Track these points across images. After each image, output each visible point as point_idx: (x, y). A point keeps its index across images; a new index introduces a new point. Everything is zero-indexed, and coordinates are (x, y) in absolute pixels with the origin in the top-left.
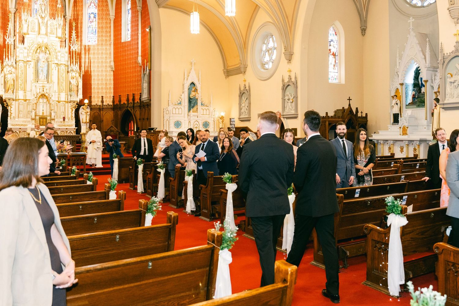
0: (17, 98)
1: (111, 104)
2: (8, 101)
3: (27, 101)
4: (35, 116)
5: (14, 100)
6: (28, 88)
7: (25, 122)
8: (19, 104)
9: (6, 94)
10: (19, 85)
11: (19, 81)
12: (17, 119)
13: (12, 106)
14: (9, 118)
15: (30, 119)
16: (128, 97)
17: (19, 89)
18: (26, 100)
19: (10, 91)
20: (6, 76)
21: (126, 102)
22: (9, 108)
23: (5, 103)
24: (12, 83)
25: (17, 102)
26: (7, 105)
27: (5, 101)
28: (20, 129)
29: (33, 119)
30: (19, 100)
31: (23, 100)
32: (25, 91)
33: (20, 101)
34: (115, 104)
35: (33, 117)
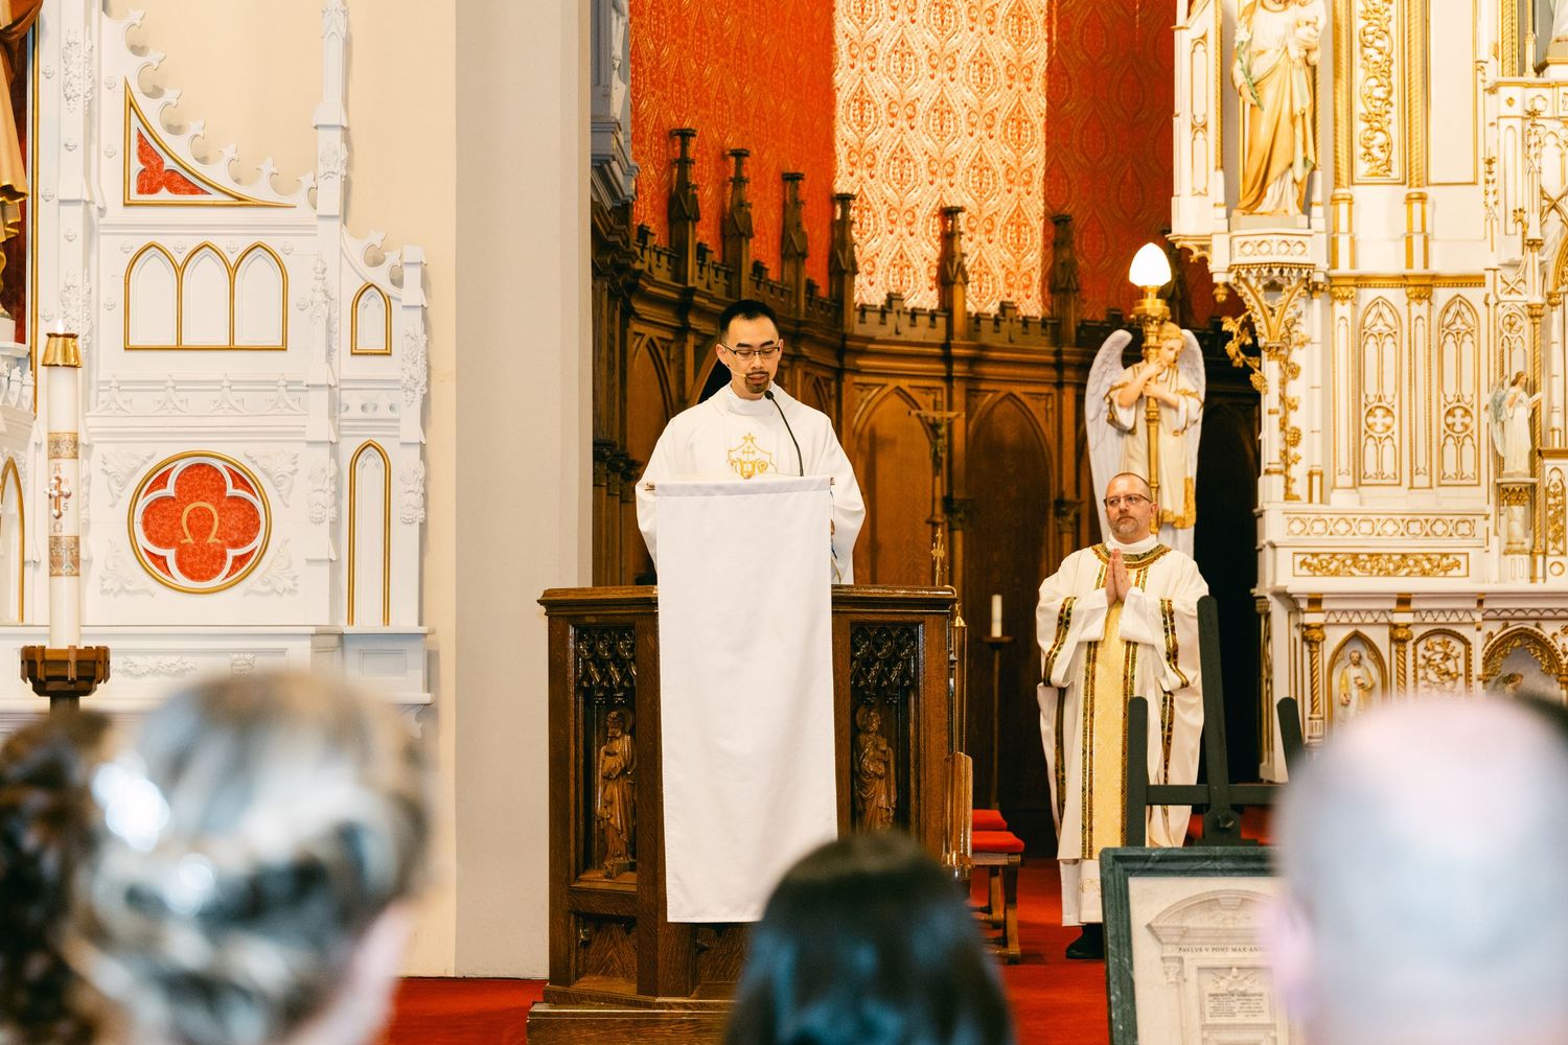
0: (1344, 268)
2: (1255, 300)
3: (1442, 295)
4: (1537, 454)
5: (1312, 289)
6: (1448, 156)
7: (1429, 522)
8: (1361, 333)
9: (1247, 225)
10: (1360, 127)
11: (1359, 74)
12: (1341, 500)
13: (1298, 356)
14: (1269, 490)
15: (1480, 498)
17: (1362, 168)
18: (1422, 286)
19: (1283, 194)
20: (1241, 35)
22: (1269, 373)
23: (1230, 325)
24: (1303, 102)
25: (1342, 310)
26: (1253, 350)
27: (1235, 305)
28: (1404, 601)
29: (1506, 494)
30: (1362, 281)
31: (1402, 280)
32: (1416, 184)
33: (1368, 295)
35: (1518, 467)
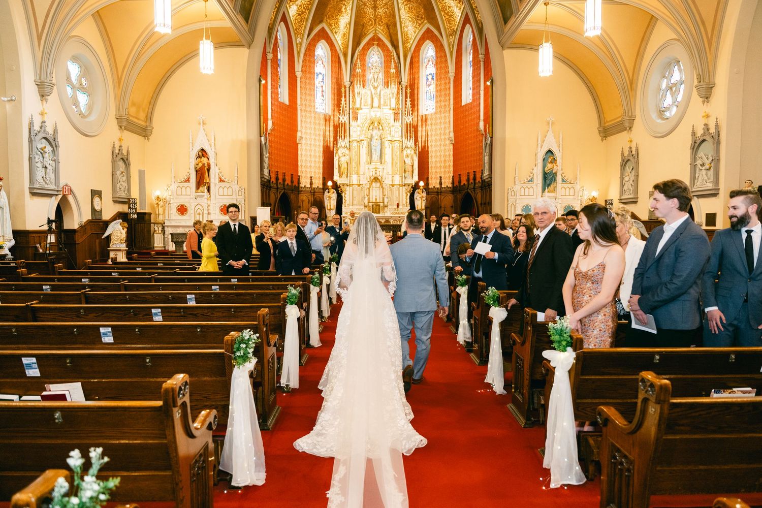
0: (351, 183)
1: (450, 185)
2: (342, 187)
3: (361, 186)
4: (368, 203)
5: (347, 185)
6: (362, 171)
8: (353, 190)
9: (341, 179)
10: (353, 169)
11: (353, 163)
13: (346, 192)
14: (343, 205)
15: (363, 207)
16: (468, 176)
17: (353, 173)
18: (359, 185)
19: (344, 176)
20: (340, 159)
21: (466, 183)
22: (343, 195)
23: (339, 189)
24: (346, 166)
25: (351, 187)
26: (342, 192)
27: (340, 187)
29: (365, 206)
30: (353, 185)
31: (357, 185)
32: (358, 173)
33: (354, 186)
34: (455, 185)
35: (366, 204)
